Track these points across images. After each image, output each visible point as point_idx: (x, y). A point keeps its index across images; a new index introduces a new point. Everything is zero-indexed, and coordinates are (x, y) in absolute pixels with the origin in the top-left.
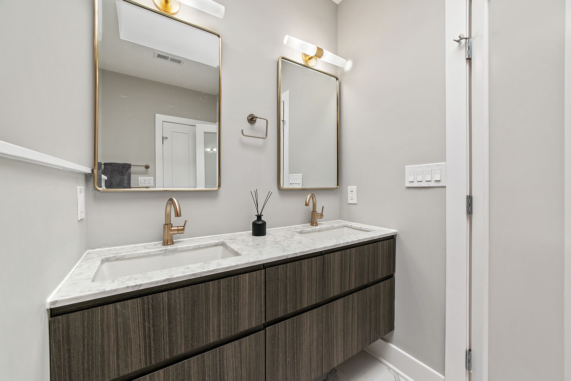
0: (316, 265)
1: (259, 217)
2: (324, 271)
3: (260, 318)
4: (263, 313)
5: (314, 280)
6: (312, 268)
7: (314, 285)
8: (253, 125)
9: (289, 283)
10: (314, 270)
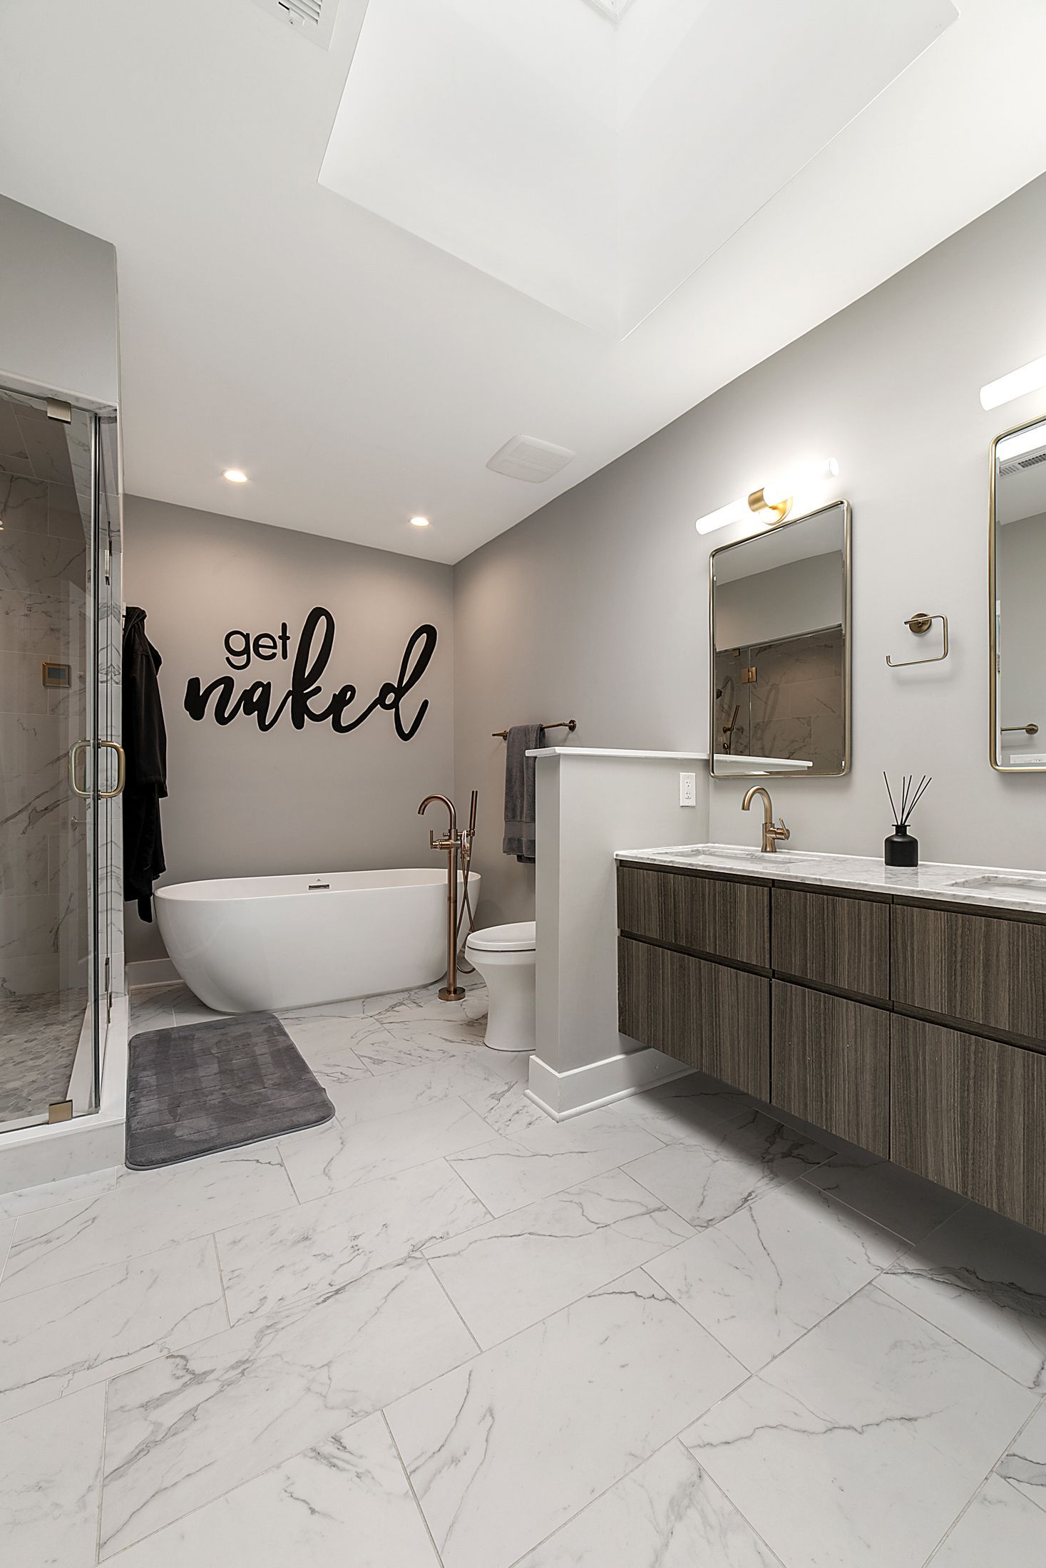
0: (871, 918)
1: (901, 829)
2: (892, 938)
3: (762, 957)
4: (767, 952)
5: (865, 946)
6: (860, 920)
7: (866, 956)
8: (922, 636)
9: (810, 927)
10: (866, 925)
